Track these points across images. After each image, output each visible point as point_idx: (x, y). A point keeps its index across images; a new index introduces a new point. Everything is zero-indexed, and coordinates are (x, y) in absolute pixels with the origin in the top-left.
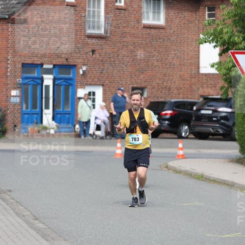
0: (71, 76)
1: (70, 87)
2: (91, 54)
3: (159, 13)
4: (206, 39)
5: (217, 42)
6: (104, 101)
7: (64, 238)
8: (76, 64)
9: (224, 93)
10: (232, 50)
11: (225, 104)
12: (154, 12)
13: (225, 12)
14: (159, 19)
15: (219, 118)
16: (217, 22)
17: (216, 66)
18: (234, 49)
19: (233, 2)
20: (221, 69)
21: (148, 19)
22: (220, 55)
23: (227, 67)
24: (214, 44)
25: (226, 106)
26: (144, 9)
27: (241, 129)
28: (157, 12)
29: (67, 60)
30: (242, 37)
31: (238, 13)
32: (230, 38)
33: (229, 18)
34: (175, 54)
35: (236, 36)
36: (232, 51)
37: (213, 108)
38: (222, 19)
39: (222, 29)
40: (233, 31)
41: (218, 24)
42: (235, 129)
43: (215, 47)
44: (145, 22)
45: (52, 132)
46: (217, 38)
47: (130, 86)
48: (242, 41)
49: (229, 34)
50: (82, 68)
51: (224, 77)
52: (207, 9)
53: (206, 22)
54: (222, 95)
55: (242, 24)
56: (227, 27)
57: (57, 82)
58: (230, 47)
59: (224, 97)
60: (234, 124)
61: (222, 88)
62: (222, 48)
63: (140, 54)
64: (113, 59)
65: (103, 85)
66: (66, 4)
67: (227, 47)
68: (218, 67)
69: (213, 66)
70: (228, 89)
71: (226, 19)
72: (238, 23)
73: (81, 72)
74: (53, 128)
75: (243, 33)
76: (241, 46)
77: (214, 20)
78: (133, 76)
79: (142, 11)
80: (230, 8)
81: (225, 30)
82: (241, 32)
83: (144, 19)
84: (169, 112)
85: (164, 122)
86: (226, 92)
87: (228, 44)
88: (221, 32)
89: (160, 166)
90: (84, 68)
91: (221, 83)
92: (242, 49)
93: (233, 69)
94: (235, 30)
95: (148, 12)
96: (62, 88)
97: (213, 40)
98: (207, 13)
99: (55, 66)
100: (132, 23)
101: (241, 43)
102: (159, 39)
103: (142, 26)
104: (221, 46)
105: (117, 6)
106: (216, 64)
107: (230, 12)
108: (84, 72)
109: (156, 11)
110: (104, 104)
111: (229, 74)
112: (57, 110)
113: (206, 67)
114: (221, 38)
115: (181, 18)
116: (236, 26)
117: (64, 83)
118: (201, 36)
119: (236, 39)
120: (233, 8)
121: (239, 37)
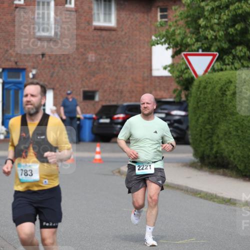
0: (21, 79)
1: (20, 92)
2: (41, 56)
3: (110, 14)
4: (158, 40)
5: (169, 44)
6: (55, 105)
7: (13, 246)
8: (25, 67)
9: (177, 96)
10: (185, 51)
11: (178, 107)
12: (105, 14)
13: (178, 13)
14: (110, 21)
15: (172, 121)
16: (170, 23)
17: (169, 68)
18: (187, 50)
19: (185, 2)
20: (173, 72)
21: (99, 20)
22: (173, 57)
23: (180, 70)
24: (167, 46)
25: (180, 109)
26: (95, 11)
27: (194, 132)
28: (108, 14)
29: (16, 63)
30: (195, 39)
31: (190, 14)
32: (182, 39)
33: (182, 19)
34: (127, 57)
35: (189, 37)
36: (185, 53)
37: (166, 111)
38: (174, 20)
39: (174, 31)
40: (185, 32)
41: (170, 26)
42: (189, 132)
43: (167, 48)
44: (96, 24)
45: (2, 137)
46: (169, 39)
47: (82, 90)
48: (195, 43)
49: (181, 36)
50: (31, 72)
51: (177, 80)
52: (159, 10)
53: (158, 23)
54: (175, 98)
55: (194, 25)
56: (180, 29)
57: (6, 86)
58: (183, 49)
59: (177, 100)
60: (188, 128)
61: (175, 91)
62: (175, 50)
63: (92, 57)
64: (63, 62)
65: (53, 89)
66: (14, 6)
67: (179, 49)
68: (171, 69)
69: (165, 68)
70: (181, 92)
71: (179, 20)
72: (190, 24)
73: (31, 76)
74: (3, 134)
75: (196, 35)
76: (194, 48)
77: (166, 22)
78: (84, 79)
79: (93, 12)
80: (182, 9)
81: (178, 32)
82: (193, 33)
83: (95, 21)
84: (122, 116)
85: (115, 126)
86: (179, 95)
87: (181, 45)
88: (173, 34)
89: (112, 172)
90: (34, 72)
91: (175, 85)
92: (195, 51)
93: (185, 71)
94: (188, 31)
95: (98, 14)
96: (12, 92)
97: (165, 42)
98: (159, 14)
99: (4, 70)
100: (83, 25)
101: (194, 45)
102: (111, 41)
103: (93, 28)
104: (173, 48)
105: (67, 8)
106: (169, 66)
107: (183, 13)
108: (34, 75)
109: (107, 12)
110: (54, 108)
111: (182, 76)
112: (7, 115)
113: (158, 70)
114: (174, 40)
115: (132, 19)
116: (189, 28)
117: (14, 87)
118: (154, 38)
119: (189, 40)
120: (186, 9)
121: (191, 39)
